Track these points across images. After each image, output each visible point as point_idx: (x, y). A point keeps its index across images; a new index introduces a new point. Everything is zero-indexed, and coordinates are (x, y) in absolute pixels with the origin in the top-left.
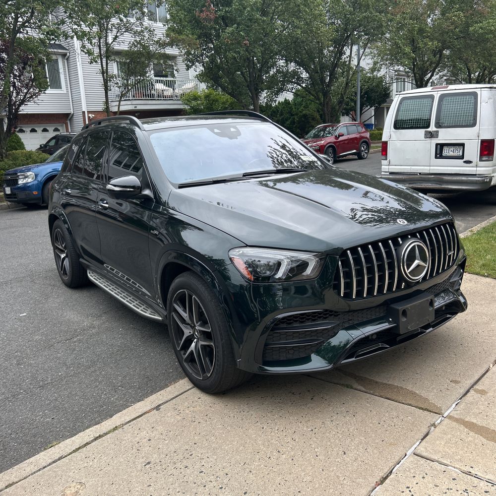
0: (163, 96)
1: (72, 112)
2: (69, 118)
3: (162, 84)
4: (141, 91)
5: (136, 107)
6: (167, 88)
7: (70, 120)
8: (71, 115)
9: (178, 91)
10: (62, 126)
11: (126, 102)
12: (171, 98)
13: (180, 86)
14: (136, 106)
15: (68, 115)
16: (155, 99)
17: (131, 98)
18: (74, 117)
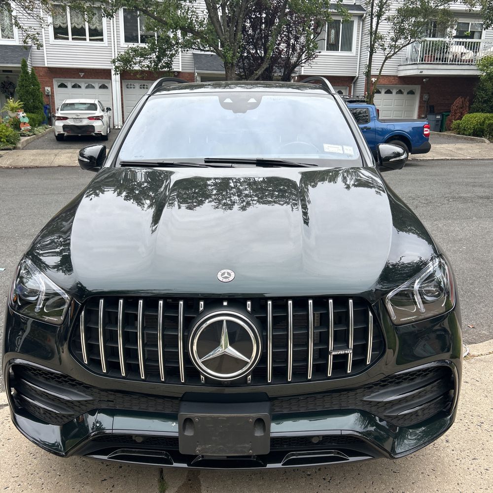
0: (461, 60)
1: (357, 76)
2: (354, 81)
3: (463, 47)
4: (432, 55)
5: (422, 72)
6: (468, 51)
7: (354, 83)
8: (355, 79)
9: (481, 54)
10: (346, 89)
11: (413, 66)
12: (470, 62)
13: (485, 48)
14: (422, 70)
15: (354, 77)
16: (447, 64)
17: (418, 62)
18: (359, 80)
